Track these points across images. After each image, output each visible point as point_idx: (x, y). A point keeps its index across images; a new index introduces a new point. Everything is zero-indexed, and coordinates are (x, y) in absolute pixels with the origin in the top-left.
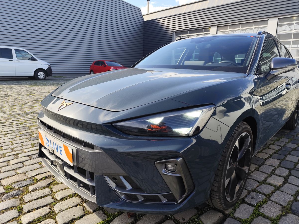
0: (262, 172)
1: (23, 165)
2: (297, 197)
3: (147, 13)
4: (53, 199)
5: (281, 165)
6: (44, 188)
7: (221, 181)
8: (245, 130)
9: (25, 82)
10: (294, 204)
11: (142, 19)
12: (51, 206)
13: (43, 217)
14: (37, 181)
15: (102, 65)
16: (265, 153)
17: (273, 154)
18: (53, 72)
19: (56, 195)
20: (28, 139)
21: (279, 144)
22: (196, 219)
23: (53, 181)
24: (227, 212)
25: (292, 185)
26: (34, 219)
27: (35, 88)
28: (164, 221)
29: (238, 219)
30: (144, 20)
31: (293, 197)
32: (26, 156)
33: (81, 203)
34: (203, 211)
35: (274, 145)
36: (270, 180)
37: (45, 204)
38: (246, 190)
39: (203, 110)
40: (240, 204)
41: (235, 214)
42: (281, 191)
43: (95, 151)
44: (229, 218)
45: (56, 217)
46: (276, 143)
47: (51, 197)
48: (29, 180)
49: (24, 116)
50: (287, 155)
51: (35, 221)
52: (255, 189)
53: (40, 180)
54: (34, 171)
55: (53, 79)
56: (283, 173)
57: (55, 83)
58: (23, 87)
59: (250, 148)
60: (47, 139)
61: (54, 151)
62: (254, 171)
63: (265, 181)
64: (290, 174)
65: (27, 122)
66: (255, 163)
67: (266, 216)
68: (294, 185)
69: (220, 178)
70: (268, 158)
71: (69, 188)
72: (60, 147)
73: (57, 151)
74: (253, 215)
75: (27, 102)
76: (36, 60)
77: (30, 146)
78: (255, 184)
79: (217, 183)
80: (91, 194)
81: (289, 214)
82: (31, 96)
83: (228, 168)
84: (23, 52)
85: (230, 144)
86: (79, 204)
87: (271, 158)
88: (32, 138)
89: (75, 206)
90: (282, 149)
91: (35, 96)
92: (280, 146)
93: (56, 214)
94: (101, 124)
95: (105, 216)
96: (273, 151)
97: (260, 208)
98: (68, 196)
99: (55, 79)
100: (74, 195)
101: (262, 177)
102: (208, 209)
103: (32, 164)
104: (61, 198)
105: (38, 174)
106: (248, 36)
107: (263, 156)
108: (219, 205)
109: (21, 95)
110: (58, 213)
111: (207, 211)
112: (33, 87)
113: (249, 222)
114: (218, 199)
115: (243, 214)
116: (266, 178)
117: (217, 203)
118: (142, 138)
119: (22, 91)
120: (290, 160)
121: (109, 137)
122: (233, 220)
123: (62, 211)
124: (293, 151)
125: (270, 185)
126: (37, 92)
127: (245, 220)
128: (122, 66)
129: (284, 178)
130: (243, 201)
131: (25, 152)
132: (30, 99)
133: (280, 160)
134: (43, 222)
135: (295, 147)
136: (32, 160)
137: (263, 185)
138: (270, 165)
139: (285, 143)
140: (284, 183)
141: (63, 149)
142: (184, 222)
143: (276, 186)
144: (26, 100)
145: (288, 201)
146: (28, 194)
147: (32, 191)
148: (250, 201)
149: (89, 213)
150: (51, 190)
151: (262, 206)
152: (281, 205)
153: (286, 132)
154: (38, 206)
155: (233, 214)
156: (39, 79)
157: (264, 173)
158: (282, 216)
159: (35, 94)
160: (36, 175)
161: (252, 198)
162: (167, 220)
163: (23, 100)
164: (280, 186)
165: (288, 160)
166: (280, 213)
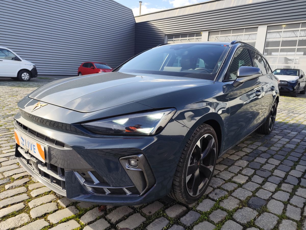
0: (230, 172)
1: (1, 165)
2: (255, 193)
3: (139, 15)
4: (28, 196)
5: (249, 166)
6: (20, 186)
7: (182, 176)
8: (207, 131)
9: (7, 83)
10: (252, 199)
11: (134, 20)
12: (26, 202)
13: (18, 211)
14: (14, 180)
15: (91, 67)
16: (237, 155)
17: (244, 156)
18: (38, 73)
19: (31, 193)
20: (7, 140)
21: (252, 147)
22: (161, 212)
23: (30, 181)
24: (190, 206)
25: (254, 183)
26: (8, 213)
27: (18, 89)
28: (132, 214)
29: (199, 212)
30: (135, 22)
31: (252, 193)
32: (4, 157)
33: (56, 199)
34: (169, 206)
35: (247, 148)
36: (235, 179)
37: (20, 201)
38: (212, 187)
39: (164, 112)
40: (203, 199)
41: (197, 207)
42: (243, 188)
43: (65, 148)
44: (191, 211)
45: (30, 212)
46: (250, 146)
47: (27, 195)
48: (6, 179)
49: (4, 118)
50: (257, 157)
51: (9, 216)
52: (220, 186)
53: (17, 179)
54: (11, 171)
55: (38, 80)
56: (249, 172)
57: (40, 84)
58: (6, 88)
59: (215, 149)
60: (22, 138)
61: (29, 150)
62: (223, 171)
63: (231, 179)
64: (255, 174)
65: (7, 124)
66: (225, 164)
67: (224, 209)
68: (256, 183)
69: (181, 174)
70: (238, 160)
71: (45, 186)
72: (34, 146)
73: (31, 150)
74: (213, 208)
75: (9, 103)
76: (19, 60)
77: (9, 148)
78: (221, 182)
79: (178, 178)
80: (63, 189)
81: (245, 207)
82: (13, 97)
83: (189, 165)
84: (6, 51)
85: (191, 144)
86: (53, 200)
87: (241, 159)
88: (11, 140)
89: (49, 202)
90: (253, 152)
91: (17, 98)
92: (252, 149)
93: (30, 210)
94: (71, 124)
95: (77, 210)
96: (245, 154)
97: (220, 203)
98: (43, 194)
99: (40, 81)
100: (49, 192)
101: (229, 176)
102: (174, 204)
103: (10, 165)
104: (37, 195)
105: (16, 174)
106: (222, 45)
107: (235, 158)
108: (181, 198)
109: (3, 97)
110: (33, 208)
111: (173, 205)
112: (15, 89)
113: (209, 214)
114: (180, 193)
115: (204, 207)
116: (232, 177)
117: (179, 197)
118: (108, 137)
119: (4, 92)
120: (258, 161)
121: (78, 135)
122: (195, 212)
123: (37, 207)
124: (263, 153)
125: (234, 183)
126: (20, 94)
127: (205, 212)
128: (111, 68)
129: (249, 177)
130: (207, 197)
131: (3, 154)
132: (12, 101)
133: (249, 161)
134: (17, 216)
135: (265, 150)
136: (10, 161)
137: (228, 183)
138: (239, 165)
139: (257, 146)
140: (247, 181)
141: (36, 147)
142: (150, 214)
143: (239, 184)
144: (7, 102)
145: (246, 197)
146: (4, 192)
147: (8, 189)
148: (213, 197)
149: (62, 208)
150: (27, 189)
151: (223, 201)
152: (240, 200)
153: (261, 137)
154: (13, 202)
155: (195, 207)
156: (23, 80)
157: (232, 173)
158: (238, 208)
159: (17, 95)
160: (14, 175)
161: (216, 194)
162: (135, 213)
163: (4, 102)
164: (243, 184)
165: (256, 161)
166: (238, 206)
